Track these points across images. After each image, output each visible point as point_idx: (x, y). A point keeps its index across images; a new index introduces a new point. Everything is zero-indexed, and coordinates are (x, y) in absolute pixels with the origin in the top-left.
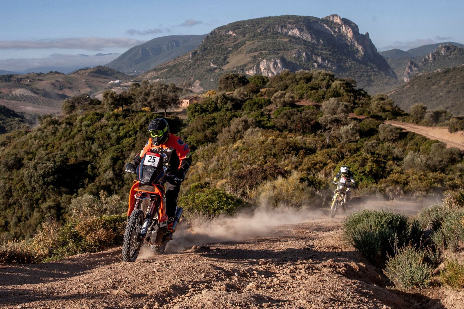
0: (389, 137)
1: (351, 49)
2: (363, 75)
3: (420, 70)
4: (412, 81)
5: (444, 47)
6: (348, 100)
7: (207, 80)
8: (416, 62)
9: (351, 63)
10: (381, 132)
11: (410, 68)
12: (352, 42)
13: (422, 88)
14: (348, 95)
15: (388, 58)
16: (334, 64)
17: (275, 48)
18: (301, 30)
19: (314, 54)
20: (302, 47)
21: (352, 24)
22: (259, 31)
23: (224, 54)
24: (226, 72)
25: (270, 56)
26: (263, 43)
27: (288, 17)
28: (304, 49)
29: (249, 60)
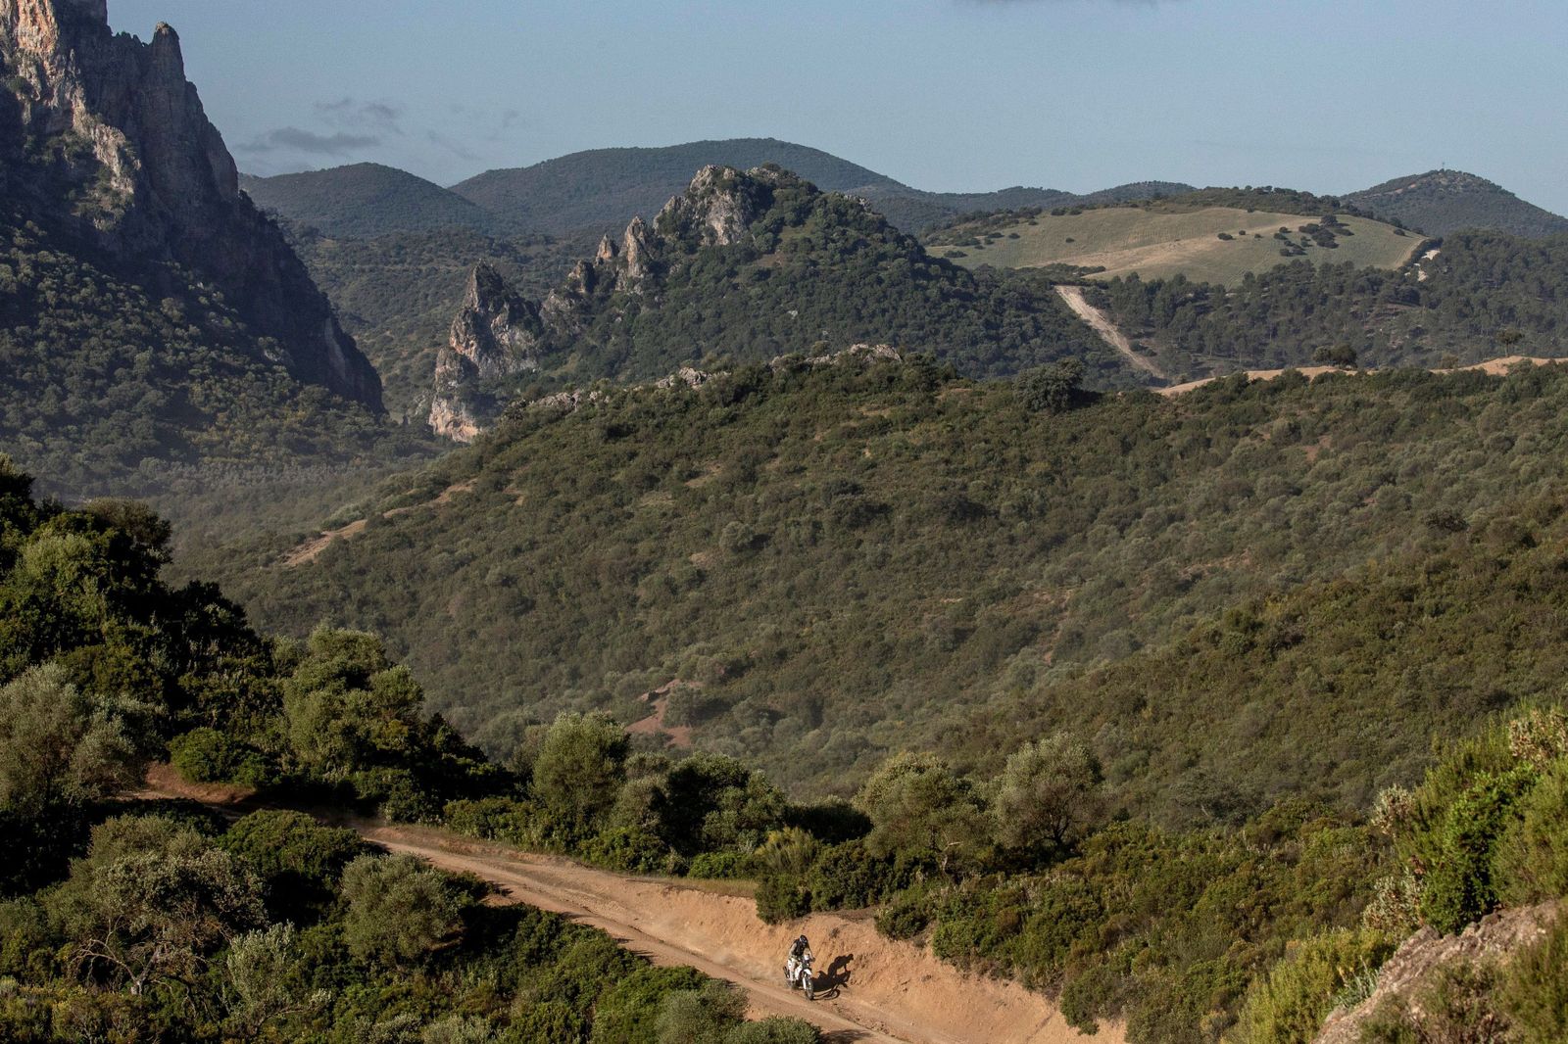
0: (403, 942)
1: (39, 146)
2: (121, 361)
3: (549, 349)
4: (500, 448)
5: (731, 188)
6: (136, 676)
8: (525, 282)
9: (35, 265)
10: (358, 907)
11: (479, 326)
12: (47, 93)
13: (569, 507)
14: (131, 636)
15: (312, 234)
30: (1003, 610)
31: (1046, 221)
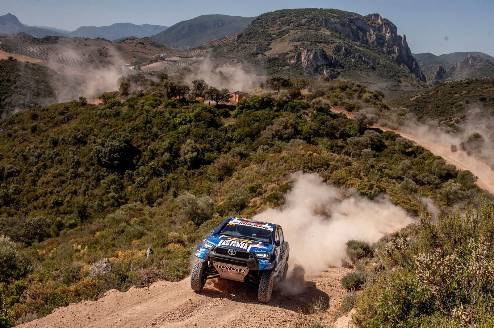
1: (387, 49)
4: (438, 88)
5: (472, 58)
12: (389, 42)
13: (446, 95)
15: (420, 61)
16: (370, 61)
17: (317, 40)
18: (343, 25)
19: (353, 50)
20: (342, 42)
21: (391, 25)
22: (303, 21)
23: (268, 40)
24: (269, 58)
25: (312, 47)
26: (306, 33)
27: (332, 11)
28: (344, 44)
29: (291, 48)
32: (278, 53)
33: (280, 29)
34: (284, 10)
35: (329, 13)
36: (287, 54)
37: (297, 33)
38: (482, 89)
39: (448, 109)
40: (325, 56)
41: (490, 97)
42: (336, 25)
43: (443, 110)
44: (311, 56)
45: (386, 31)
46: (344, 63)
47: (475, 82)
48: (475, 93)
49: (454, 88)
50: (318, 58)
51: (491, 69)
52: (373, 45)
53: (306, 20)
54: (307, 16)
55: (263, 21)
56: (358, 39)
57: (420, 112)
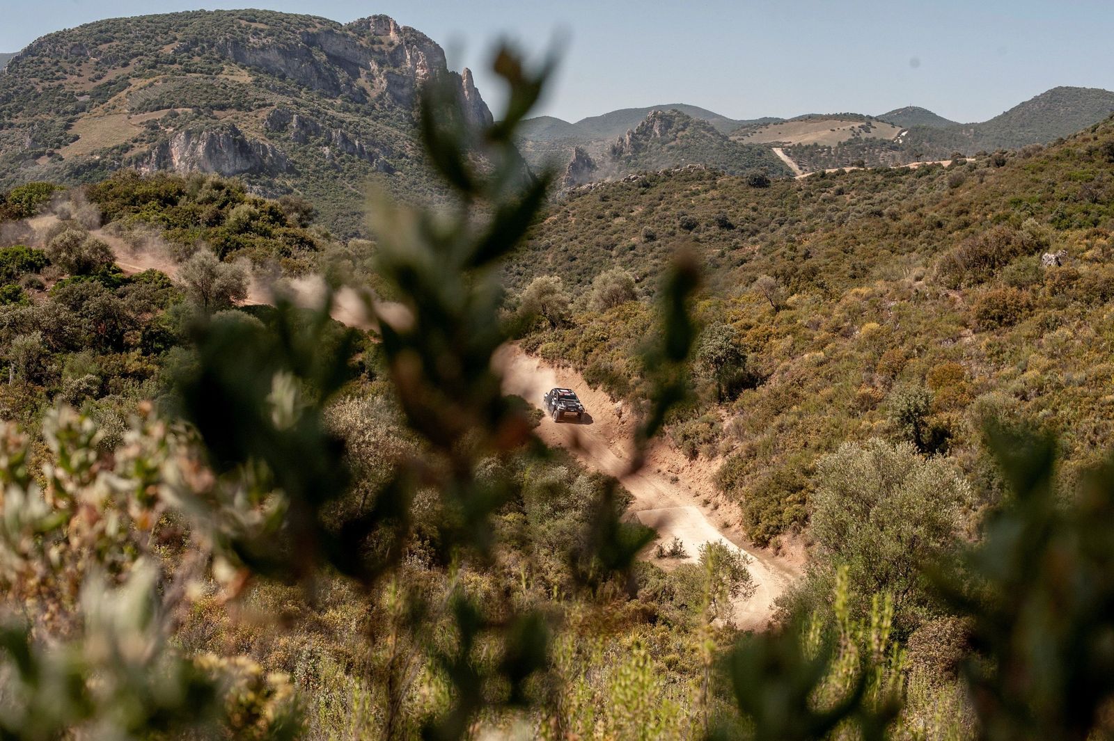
4: (565, 205)
5: (661, 118)
7: (13, 184)
11: (576, 168)
13: (590, 223)
16: (377, 150)
17: (213, 102)
18: (288, 53)
19: (323, 122)
20: (288, 101)
21: (427, 44)
22: (168, 50)
23: (66, 113)
24: (72, 165)
25: (200, 123)
26: (180, 83)
27: (252, 15)
28: (294, 107)
29: (137, 131)
30: (735, 253)
31: (772, 126)
32: (99, 148)
33: (100, 78)
34: (108, 22)
35: (244, 23)
36: (126, 148)
37: (151, 85)
38: (686, 196)
39: (600, 261)
40: (243, 148)
41: (709, 217)
42: (267, 56)
43: (586, 264)
44: (201, 149)
45: (414, 60)
46: (301, 162)
47: (664, 181)
48: (665, 210)
49: (611, 201)
50: (222, 153)
51: (714, 145)
52: (382, 104)
53: (176, 45)
54: (179, 36)
55: (46, 59)
56: (336, 90)
57: (522, 278)
